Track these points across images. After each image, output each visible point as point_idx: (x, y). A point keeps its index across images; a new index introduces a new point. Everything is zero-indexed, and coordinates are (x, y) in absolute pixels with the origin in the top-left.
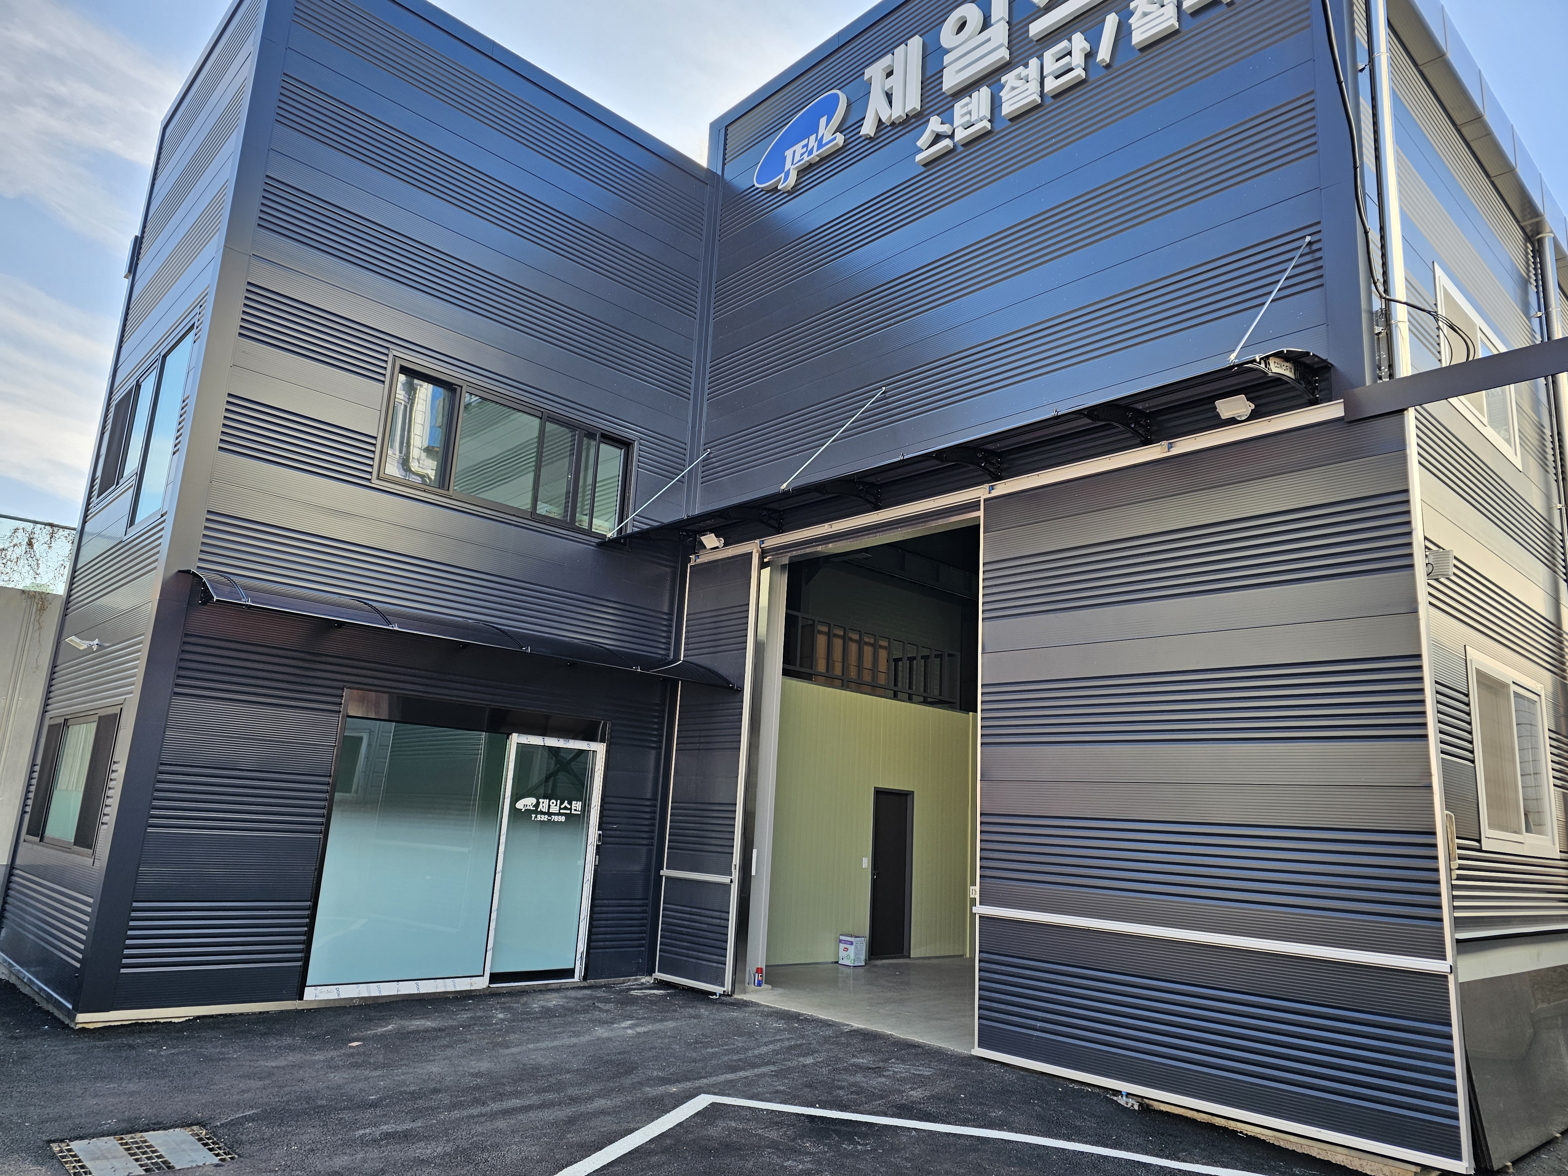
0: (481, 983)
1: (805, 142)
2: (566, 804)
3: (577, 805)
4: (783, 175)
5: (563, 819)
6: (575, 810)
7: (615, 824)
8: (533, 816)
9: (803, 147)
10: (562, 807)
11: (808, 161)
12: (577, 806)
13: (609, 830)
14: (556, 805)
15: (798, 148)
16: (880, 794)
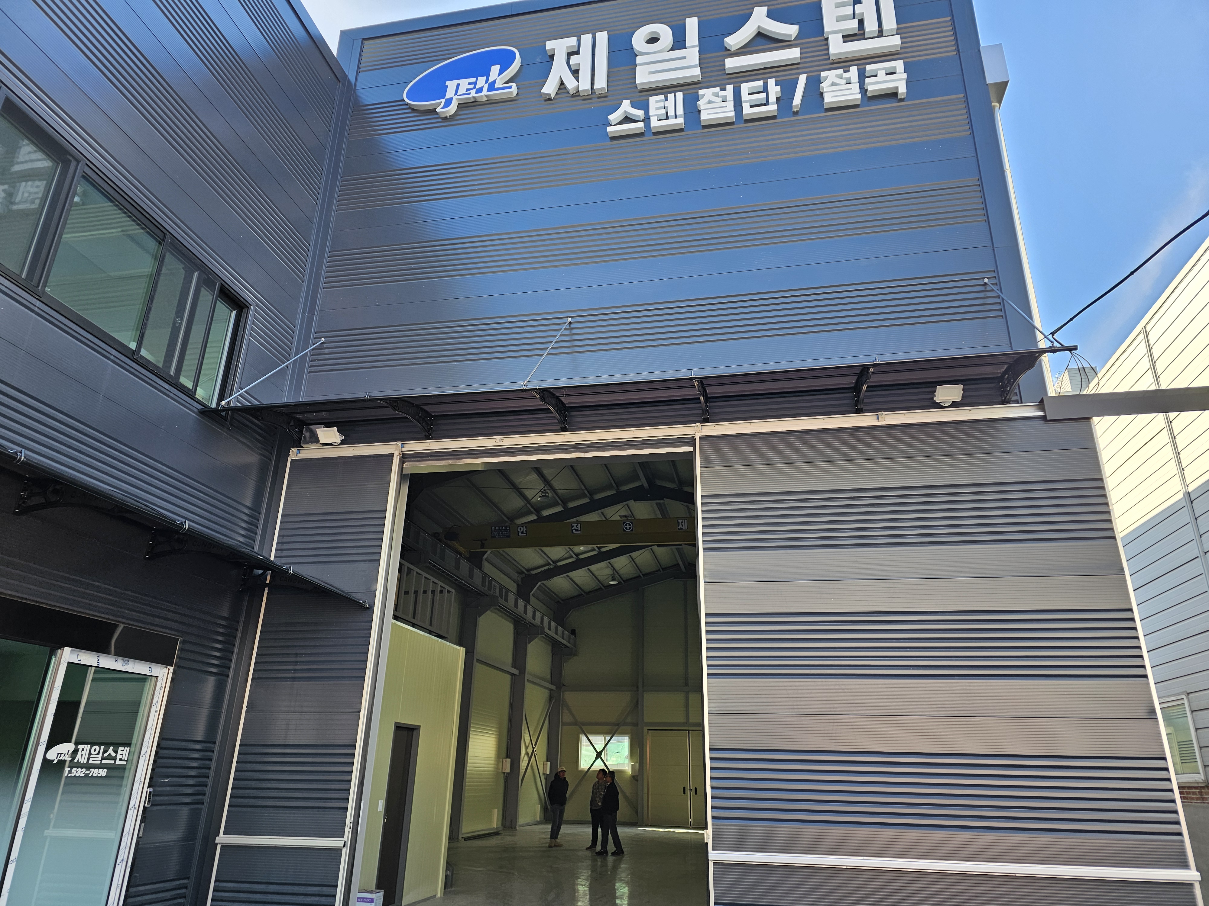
1: (474, 80)
2: (111, 751)
4: (443, 101)
5: (103, 772)
6: (121, 760)
7: (168, 777)
8: (68, 770)
9: (470, 84)
10: (105, 755)
11: (474, 97)
12: (124, 752)
13: (159, 786)
14: (98, 754)
15: (464, 83)
16: (400, 728)
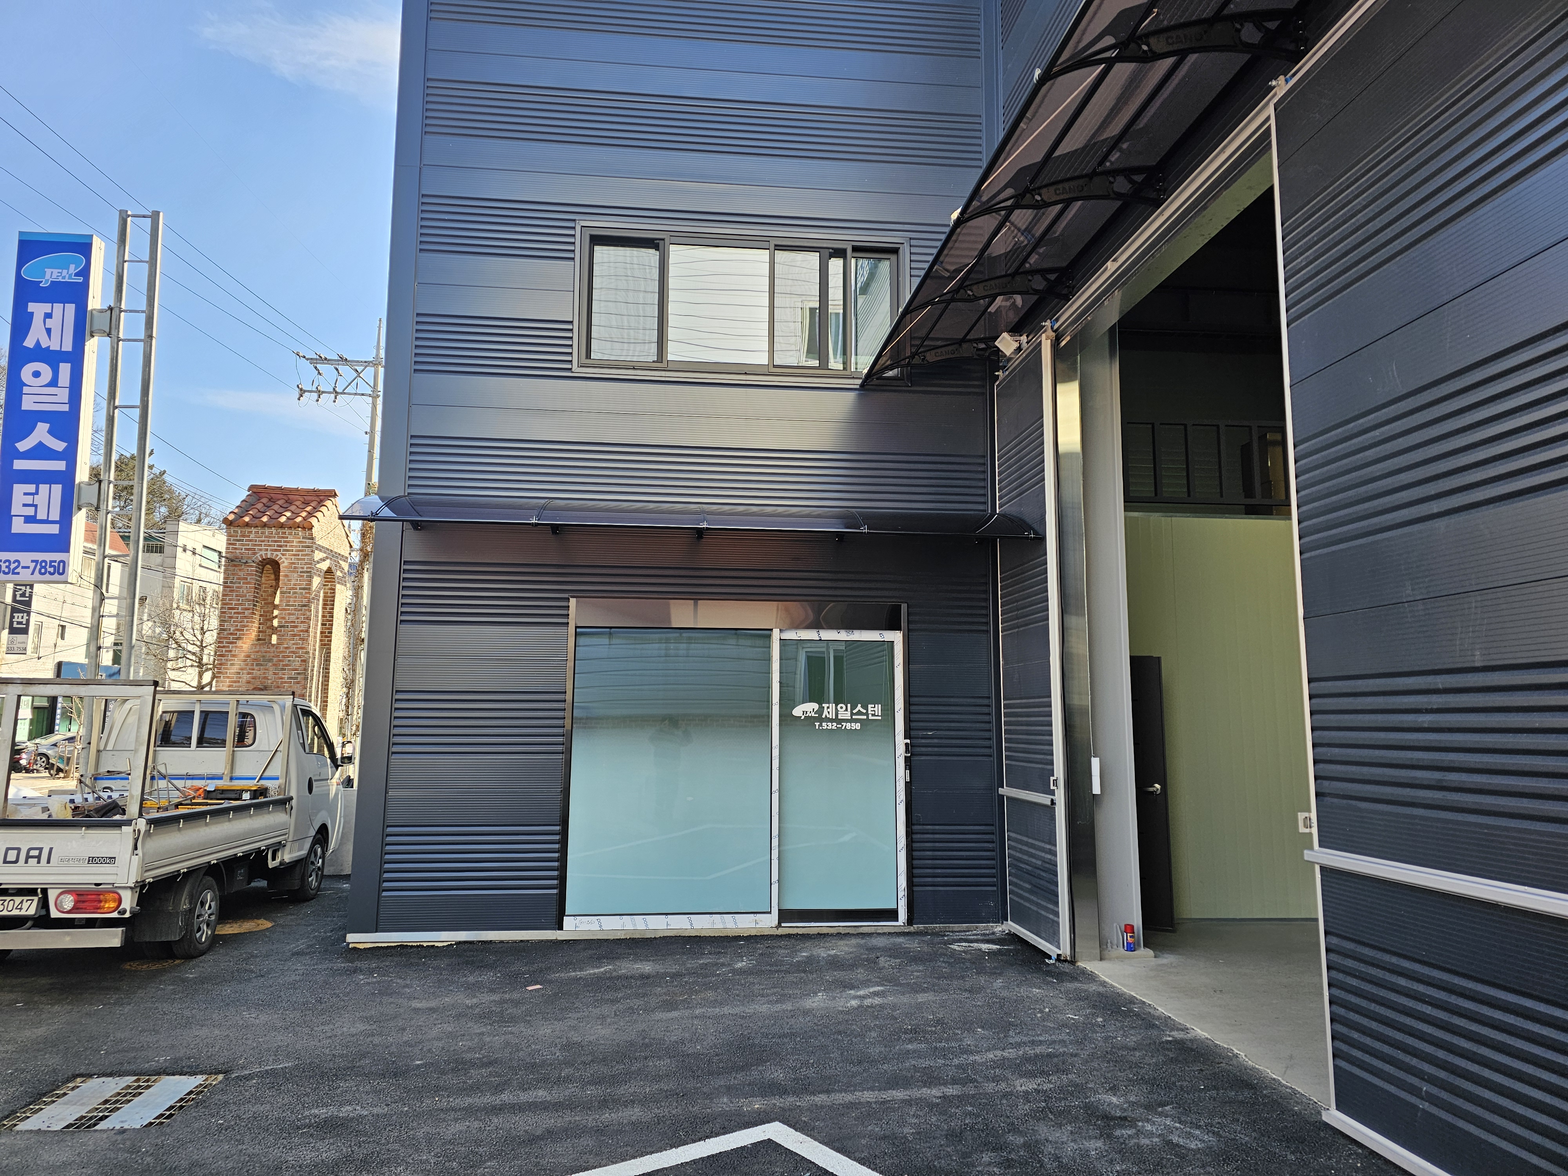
0: (768, 923)
2: (859, 707)
3: (876, 709)
5: (858, 726)
6: (873, 715)
7: (931, 730)
8: (817, 724)
10: (854, 711)
13: (922, 738)
14: (846, 710)
